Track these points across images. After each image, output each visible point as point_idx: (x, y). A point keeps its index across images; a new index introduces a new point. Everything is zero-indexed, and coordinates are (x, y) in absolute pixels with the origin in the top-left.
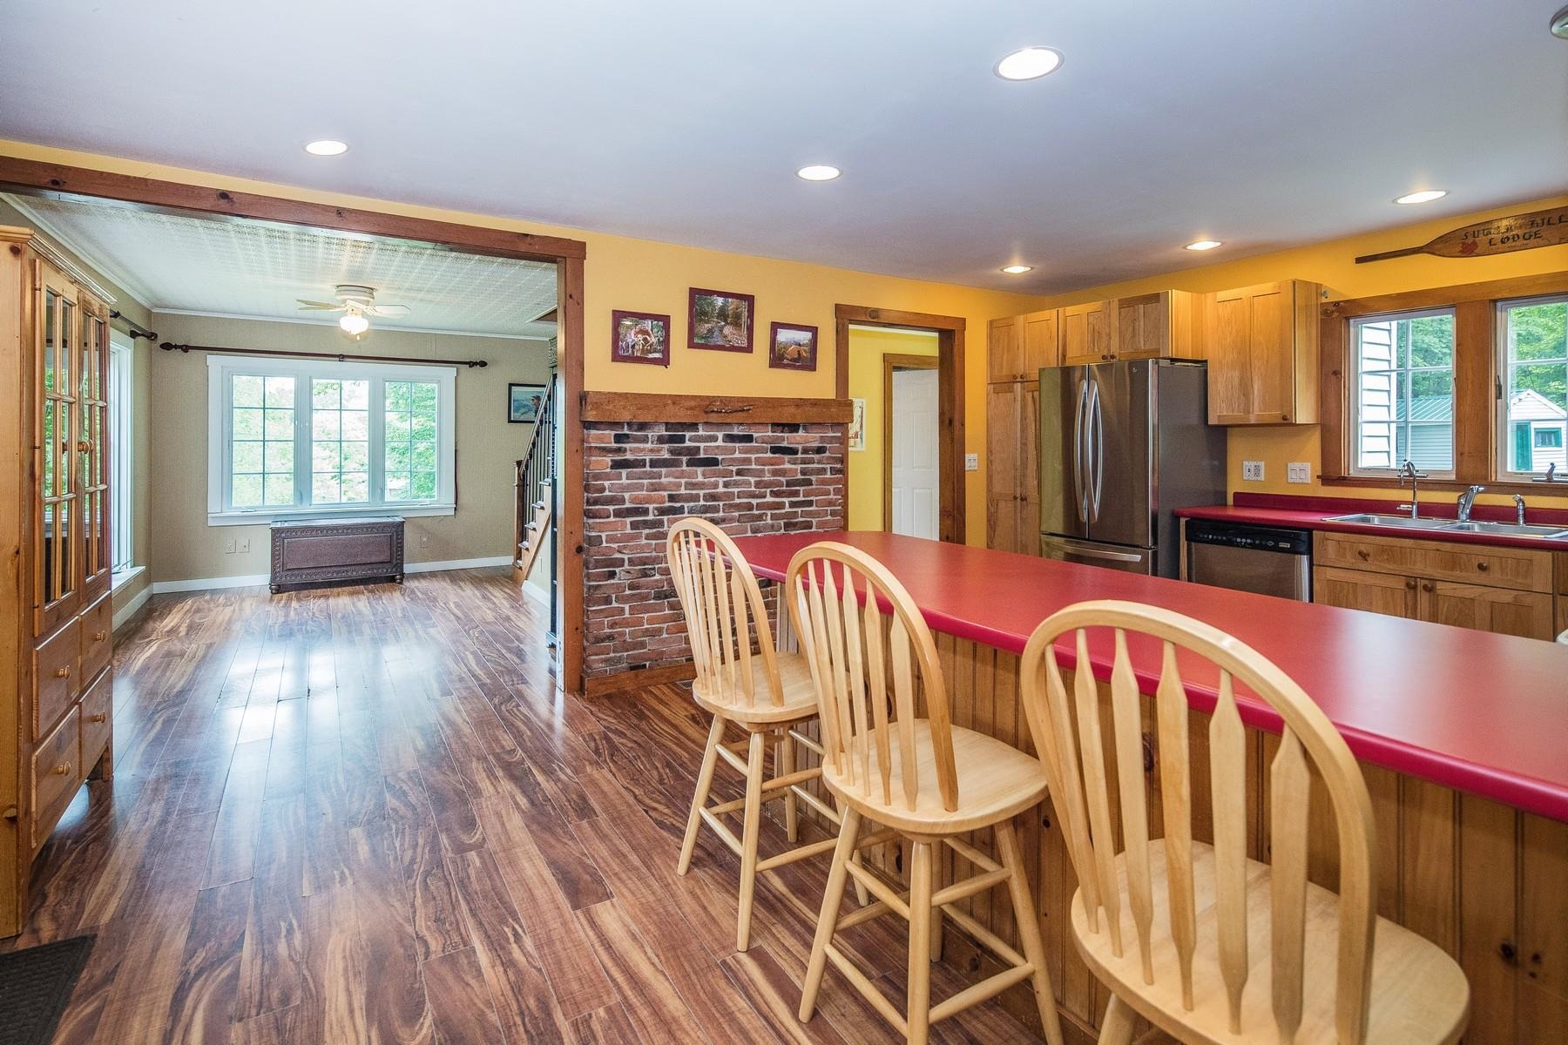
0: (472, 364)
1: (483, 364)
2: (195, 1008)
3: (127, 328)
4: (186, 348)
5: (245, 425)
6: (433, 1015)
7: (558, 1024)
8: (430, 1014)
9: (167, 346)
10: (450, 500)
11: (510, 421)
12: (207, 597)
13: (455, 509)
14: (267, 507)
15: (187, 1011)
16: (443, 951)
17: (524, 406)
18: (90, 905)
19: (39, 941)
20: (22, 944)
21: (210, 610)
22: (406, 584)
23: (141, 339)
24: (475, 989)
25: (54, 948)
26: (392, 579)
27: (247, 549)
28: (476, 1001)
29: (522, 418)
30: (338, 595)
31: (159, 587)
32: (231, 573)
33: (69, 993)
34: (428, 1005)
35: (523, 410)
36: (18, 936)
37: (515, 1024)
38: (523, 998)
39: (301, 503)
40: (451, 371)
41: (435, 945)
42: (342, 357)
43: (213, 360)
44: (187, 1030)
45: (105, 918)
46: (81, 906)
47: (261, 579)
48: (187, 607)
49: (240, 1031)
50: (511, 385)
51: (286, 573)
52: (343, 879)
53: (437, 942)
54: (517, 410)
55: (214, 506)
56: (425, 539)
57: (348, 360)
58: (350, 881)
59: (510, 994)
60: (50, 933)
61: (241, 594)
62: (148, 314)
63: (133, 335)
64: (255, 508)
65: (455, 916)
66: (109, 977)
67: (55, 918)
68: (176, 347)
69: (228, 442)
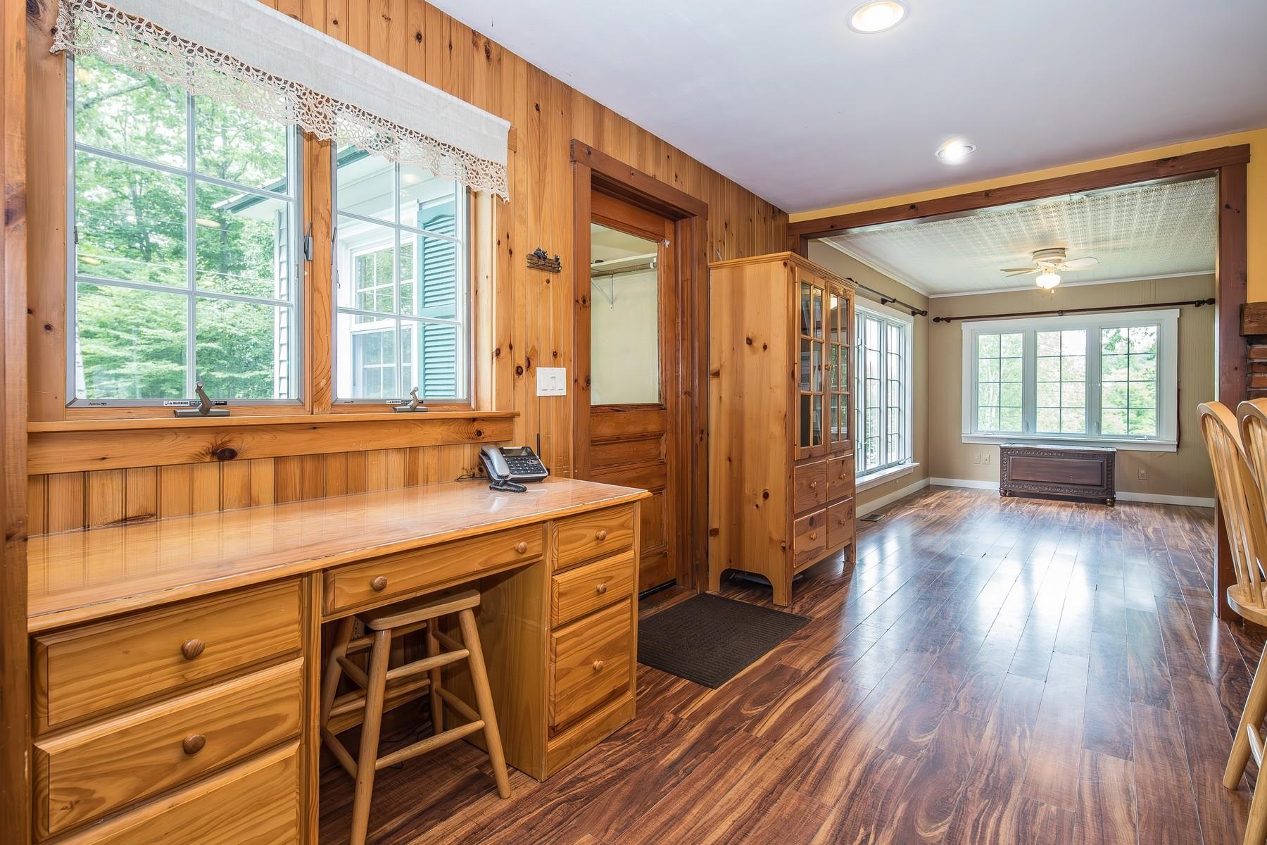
0: (1197, 303)
1: (1211, 301)
2: (828, 666)
3: (910, 311)
4: (948, 320)
5: (987, 370)
6: (935, 736)
7: (1012, 792)
8: (933, 735)
9: (937, 320)
10: (1173, 438)
12: (959, 491)
13: (1178, 446)
14: (1002, 432)
15: (825, 665)
16: (965, 714)
18: (816, 608)
19: (792, 612)
20: (786, 611)
21: (955, 498)
22: (1117, 507)
23: (918, 316)
24: (971, 742)
25: (795, 617)
26: (1104, 502)
27: (987, 462)
28: (966, 747)
30: (1050, 505)
31: (933, 481)
32: (977, 479)
33: (789, 635)
34: (936, 730)
36: (786, 607)
37: (982, 772)
38: (999, 765)
39: (1028, 431)
40: (1174, 313)
41: (961, 707)
42: (1061, 313)
43: (967, 327)
44: (821, 672)
45: (818, 616)
46: (813, 607)
47: (994, 486)
48: (943, 494)
49: (840, 684)
51: (1011, 482)
52: (934, 652)
53: (965, 708)
55: (966, 430)
56: (1143, 472)
57: (1067, 314)
58: (937, 655)
59: (992, 758)
60: (796, 612)
61: (980, 492)
62: (927, 300)
63: (913, 314)
64: (993, 433)
65: (987, 703)
66: (806, 637)
67: (801, 607)
68: (942, 319)
69: (975, 384)
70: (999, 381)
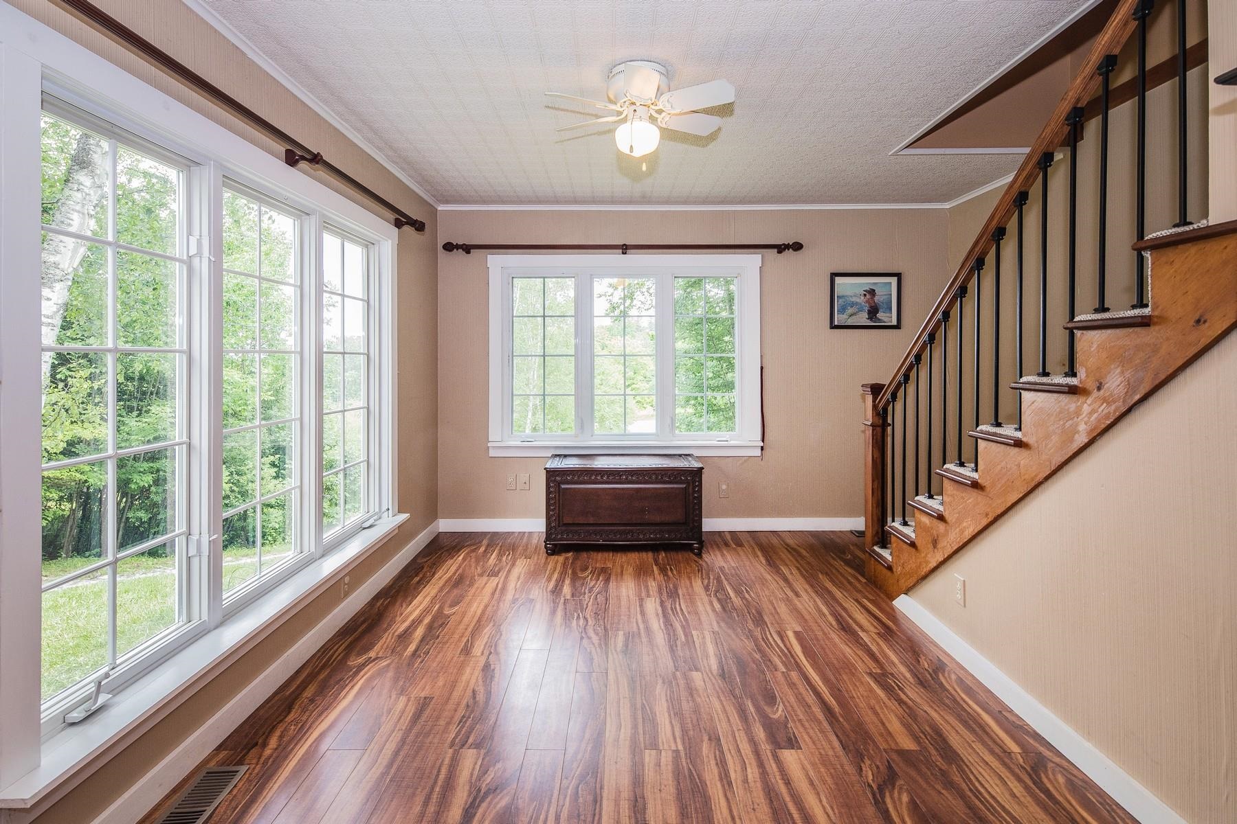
0: (781, 248)
1: (797, 247)
3: (393, 216)
4: (467, 249)
5: (527, 337)
9: (447, 245)
11: (833, 327)
13: (762, 447)
17: (853, 304)
22: (706, 557)
23: (406, 228)
27: (527, 486)
29: (850, 322)
31: (444, 525)
35: (850, 311)
40: (753, 261)
42: (625, 249)
43: (496, 261)
50: (834, 275)
51: (562, 529)
54: (843, 310)
55: (496, 434)
56: (724, 487)
57: (632, 251)
63: (398, 224)
68: (458, 247)
69: (509, 357)
70: (540, 351)
